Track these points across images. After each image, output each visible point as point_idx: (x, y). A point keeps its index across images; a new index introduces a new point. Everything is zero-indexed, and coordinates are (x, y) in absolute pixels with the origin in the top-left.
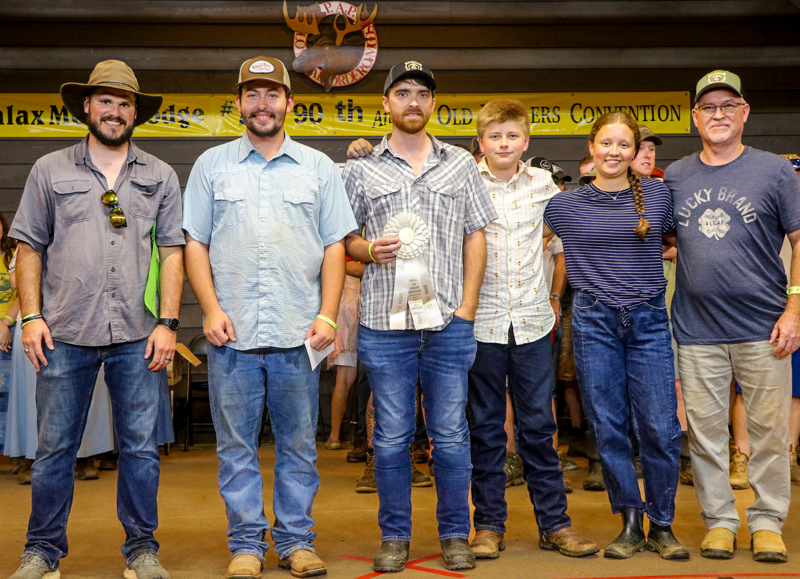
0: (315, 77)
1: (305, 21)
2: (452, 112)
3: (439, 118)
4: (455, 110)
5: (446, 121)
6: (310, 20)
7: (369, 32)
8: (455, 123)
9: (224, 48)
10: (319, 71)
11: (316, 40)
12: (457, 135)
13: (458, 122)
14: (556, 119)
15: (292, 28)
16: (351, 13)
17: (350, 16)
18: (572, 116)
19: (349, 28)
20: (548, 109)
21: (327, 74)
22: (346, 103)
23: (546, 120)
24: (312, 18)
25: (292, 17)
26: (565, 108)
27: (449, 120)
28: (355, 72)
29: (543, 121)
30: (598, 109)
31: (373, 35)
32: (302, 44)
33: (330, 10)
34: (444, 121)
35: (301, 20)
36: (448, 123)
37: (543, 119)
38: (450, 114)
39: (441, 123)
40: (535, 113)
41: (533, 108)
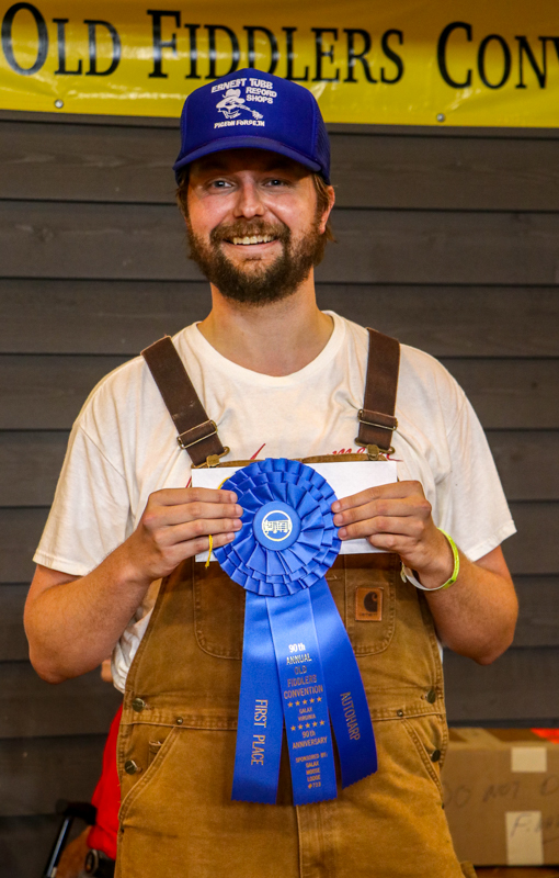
2: (52, 29)
3: (8, 50)
4: (61, 22)
5: (33, 59)
8: (62, 70)
12: (68, 109)
13: (71, 65)
14: (391, 72)
18: (442, 64)
20: (367, 36)
23: (359, 73)
27: (42, 56)
29: (351, 79)
30: (523, 44)
34: (26, 58)
36: (37, 66)
37: (351, 70)
38: (43, 35)
39: (16, 66)
40: (326, 48)
41: (318, 32)
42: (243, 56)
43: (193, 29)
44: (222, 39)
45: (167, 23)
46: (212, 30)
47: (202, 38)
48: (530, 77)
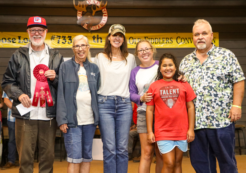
0: (85, 27)
1: (81, 7)
2: (134, 39)
6: (83, 6)
7: (104, 11)
9: (52, 16)
10: (86, 25)
11: (85, 14)
14: (171, 42)
15: (77, 9)
16: (98, 4)
17: (98, 5)
18: (177, 41)
19: (97, 9)
20: (168, 38)
21: (90, 26)
22: (96, 36)
23: (168, 42)
24: (84, 6)
25: (77, 5)
26: (174, 38)
28: (99, 25)
29: (167, 43)
30: (186, 39)
31: (106, 12)
32: (80, 15)
33: (90, 3)
35: (80, 6)
36: (133, 43)
37: (167, 42)
38: (133, 40)
39: (130, 43)
40: (164, 40)
41: (163, 38)
42: (155, 41)
43: (149, 39)
44: (152, 39)
45: (146, 38)
46: (151, 39)
47: (150, 40)
48: (187, 42)
